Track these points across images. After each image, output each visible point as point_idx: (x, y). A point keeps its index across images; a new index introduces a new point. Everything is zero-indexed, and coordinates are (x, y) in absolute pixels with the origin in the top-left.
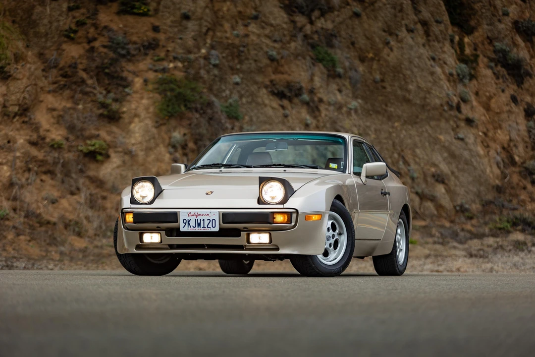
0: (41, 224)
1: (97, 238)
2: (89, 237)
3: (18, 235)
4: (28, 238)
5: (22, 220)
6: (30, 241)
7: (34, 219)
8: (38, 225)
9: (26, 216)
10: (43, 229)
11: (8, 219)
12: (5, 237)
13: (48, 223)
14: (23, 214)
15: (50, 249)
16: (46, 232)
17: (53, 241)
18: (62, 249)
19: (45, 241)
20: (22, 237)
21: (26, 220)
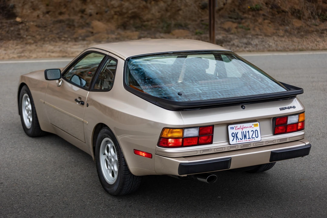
0: (279, 12)
1: (309, 20)
2: (304, 19)
3: (264, 19)
4: (269, 21)
5: (268, 10)
6: (270, 23)
7: (275, 9)
8: (277, 13)
9: (272, 8)
10: (279, 15)
11: (261, 10)
12: (257, 21)
13: (283, 11)
14: (270, 6)
15: (280, 28)
16: (280, 17)
17: (283, 23)
18: (288, 27)
19: (278, 23)
20: (266, 21)
21: (271, 10)
